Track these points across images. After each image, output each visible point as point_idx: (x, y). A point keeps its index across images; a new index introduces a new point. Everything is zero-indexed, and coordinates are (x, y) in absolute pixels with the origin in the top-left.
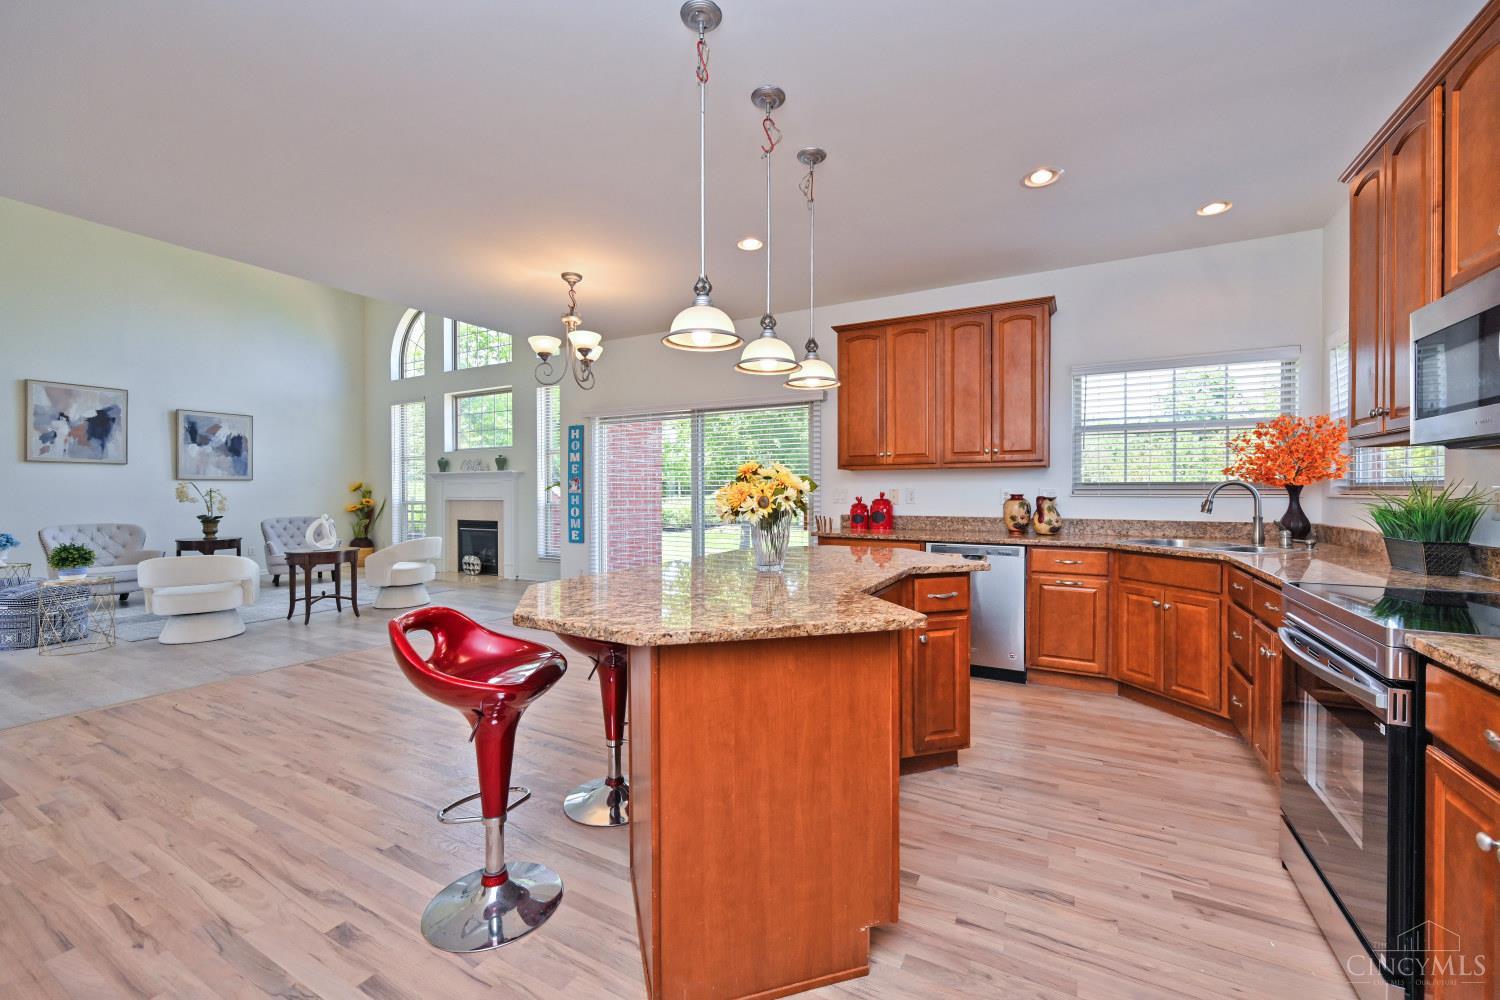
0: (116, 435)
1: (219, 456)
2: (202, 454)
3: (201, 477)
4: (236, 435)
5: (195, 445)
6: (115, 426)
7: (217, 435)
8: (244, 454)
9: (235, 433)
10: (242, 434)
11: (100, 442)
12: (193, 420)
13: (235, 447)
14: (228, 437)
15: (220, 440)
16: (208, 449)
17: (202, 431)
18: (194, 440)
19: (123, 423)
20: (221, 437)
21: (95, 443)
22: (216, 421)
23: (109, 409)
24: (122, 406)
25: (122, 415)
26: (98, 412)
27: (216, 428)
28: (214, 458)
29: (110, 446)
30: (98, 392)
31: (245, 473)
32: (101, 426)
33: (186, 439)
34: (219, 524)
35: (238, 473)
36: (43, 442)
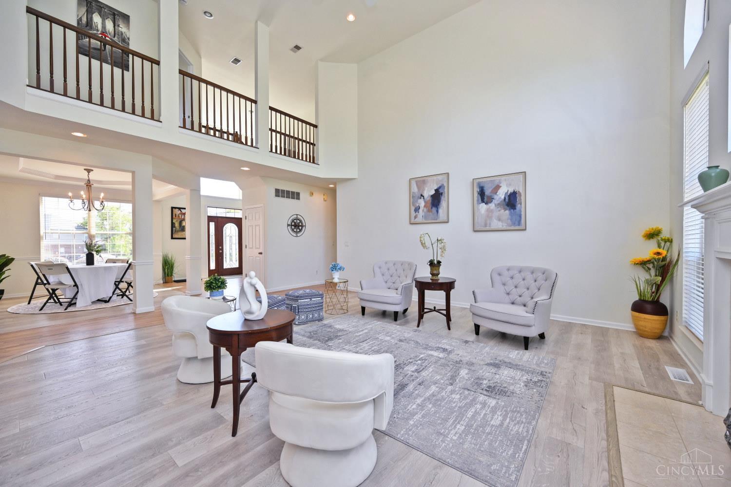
0: (443, 204)
1: (499, 211)
2: (488, 210)
3: (488, 228)
4: (512, 191)
5: (484, 204)
6: (442, 198)
7: (498, 193)
8: (518, 206)
9: (511, 190)
10: (517, 190)
11: (436, 209)
12: (482, 185)
13: (512, 201)
14: (506, 193)
15: (500, 198)
16: (492, 206)
17: (488, 192)
18: (483, 201)
19: (446, 197)
20: (501, 196)
21: (434, 209)
22: (496, 183)
23: (440, 187)
24: (445, 184)
25: (446, 190)
26: (435, 190)
27: (498, 187)
28: (496, 214)
29: (440, 211)
30: (435, 178)
31: (519, 224)
32: (437, 199)
33: (478, 200)
34: (441, 267)
35: (514, 224)
36: (416, 213)
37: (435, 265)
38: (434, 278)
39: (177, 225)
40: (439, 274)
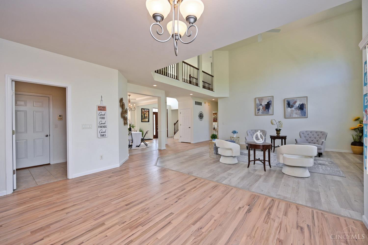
0: (271, 108)
1: (296, 111)
2: (292, 110)
3: (291, 117)
4: (302, 103)
5: (290, 108)
6: (271, 106)
7: (296, 104)
8: (304, 109)
9: (301, 103)
10: (304, 103)
11: (268, 110)
12: (288, 101)
13: (302, 107)
14: (299, 104)
15: (297, 106)
16: (293, 109)
17: (291, 104)
18: (289, 107)
19: (272, 105)
20: (297, 105)
21: (267, 110)
22: (295, 100)
23: (270, 101)
24: (272, 100)
25: (272, 103)
26: (267, 103)
27: (295, 102)
28: (295, 112)
29: (270, 110)
30: (267, 98)
31: (305, 115)
32: (268, 106)
33: (287, 107)
35: (303, 116)
36: (258, 111)
37: (278, 131)
38: (278, 135)
39: (143, 116)
40: (280, 134)
